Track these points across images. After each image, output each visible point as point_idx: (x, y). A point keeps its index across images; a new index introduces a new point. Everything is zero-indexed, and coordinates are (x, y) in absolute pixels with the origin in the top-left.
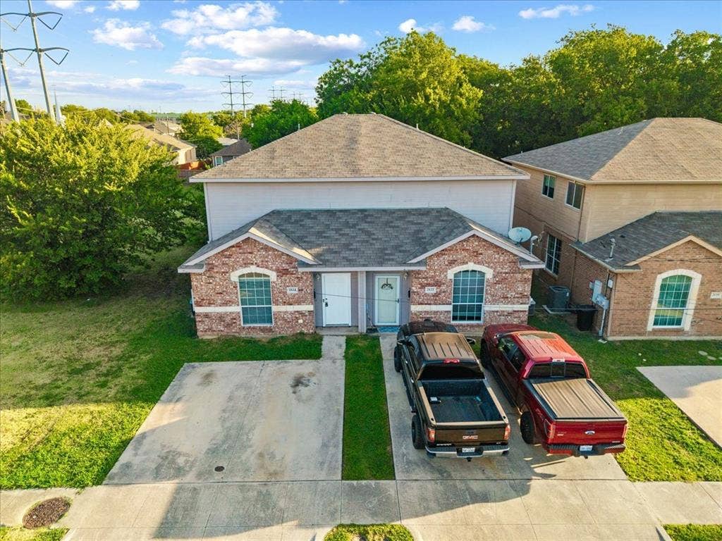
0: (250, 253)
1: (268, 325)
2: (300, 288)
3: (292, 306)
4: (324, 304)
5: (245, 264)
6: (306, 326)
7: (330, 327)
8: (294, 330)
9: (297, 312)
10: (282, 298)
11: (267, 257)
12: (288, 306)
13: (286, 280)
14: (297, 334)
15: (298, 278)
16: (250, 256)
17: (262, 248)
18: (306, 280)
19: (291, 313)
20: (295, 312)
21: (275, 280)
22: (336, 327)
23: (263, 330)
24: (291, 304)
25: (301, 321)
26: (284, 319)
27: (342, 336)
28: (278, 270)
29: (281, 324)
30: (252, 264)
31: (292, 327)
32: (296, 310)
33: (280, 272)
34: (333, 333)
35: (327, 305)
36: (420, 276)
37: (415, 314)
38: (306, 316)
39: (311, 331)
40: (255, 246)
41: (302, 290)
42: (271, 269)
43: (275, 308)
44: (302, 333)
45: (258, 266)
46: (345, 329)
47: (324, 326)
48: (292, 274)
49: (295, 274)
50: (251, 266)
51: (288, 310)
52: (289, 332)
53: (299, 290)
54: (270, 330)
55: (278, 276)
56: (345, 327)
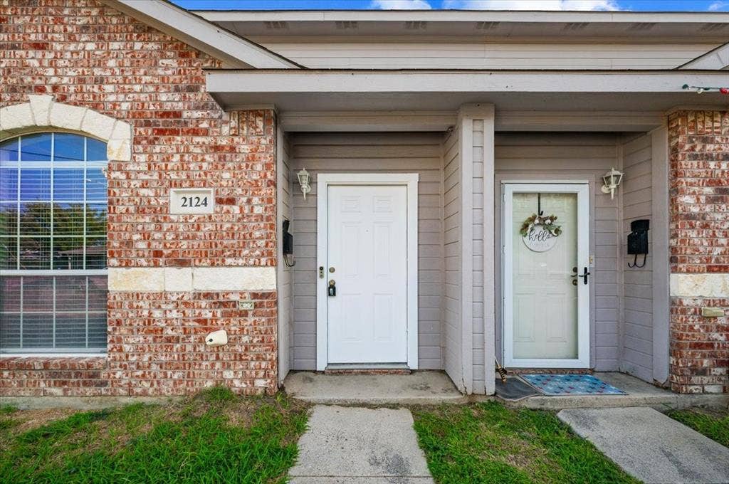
0: (38, 46)
1: (86, 355)
2: (224, 194)
3: (187, 271)
4: (322, 286)
5: (13, 89)
6: (240, 358)
7: (339, 372)
8: (190, 378)
9: (207, 295)
10: (146, 236)
11: (101, 63)
12: (173, 271)
13: (167, 159)
14: (201, 394)
15: (217, 148)
16: (33, 59)
17: (85, 28)
18: (251, 159)
19: (182, 303)
20: (198, 296)
21: (127, 157)
22: (365, 373)
23: (60, 374)
24: (182, 263)
25: (219, 337)
26: (150, 327)
27: (395, 406)
28: (137, 117)
29: (140, 351)
30: (41, 90)
31: (183, 364)
32: (203, 288)
33: (148, 124)
34: (352, 396)
35: (332, 291)
36: (710, 147)
37: (698, 312)
38: (244, 314)
39: (260, 383)
40: (58, 20)
41: (231, 201)
42: (112, 112)
43: (119, 279)
44: (221, 395)
45: (63, 99)
46: (396, 381)
47: (321, 366)
48: (196, 132)
49: (206, 133)
50: (34, 98)
51: (170, 288)
52: (167, 388)
53: (219, 201)
54: (90, 376)
55: (136, 141)
56: (397, 372)
